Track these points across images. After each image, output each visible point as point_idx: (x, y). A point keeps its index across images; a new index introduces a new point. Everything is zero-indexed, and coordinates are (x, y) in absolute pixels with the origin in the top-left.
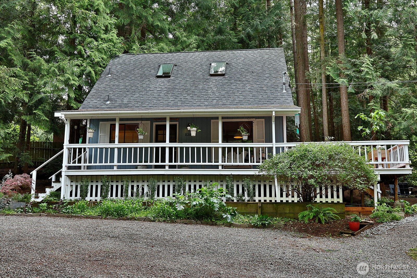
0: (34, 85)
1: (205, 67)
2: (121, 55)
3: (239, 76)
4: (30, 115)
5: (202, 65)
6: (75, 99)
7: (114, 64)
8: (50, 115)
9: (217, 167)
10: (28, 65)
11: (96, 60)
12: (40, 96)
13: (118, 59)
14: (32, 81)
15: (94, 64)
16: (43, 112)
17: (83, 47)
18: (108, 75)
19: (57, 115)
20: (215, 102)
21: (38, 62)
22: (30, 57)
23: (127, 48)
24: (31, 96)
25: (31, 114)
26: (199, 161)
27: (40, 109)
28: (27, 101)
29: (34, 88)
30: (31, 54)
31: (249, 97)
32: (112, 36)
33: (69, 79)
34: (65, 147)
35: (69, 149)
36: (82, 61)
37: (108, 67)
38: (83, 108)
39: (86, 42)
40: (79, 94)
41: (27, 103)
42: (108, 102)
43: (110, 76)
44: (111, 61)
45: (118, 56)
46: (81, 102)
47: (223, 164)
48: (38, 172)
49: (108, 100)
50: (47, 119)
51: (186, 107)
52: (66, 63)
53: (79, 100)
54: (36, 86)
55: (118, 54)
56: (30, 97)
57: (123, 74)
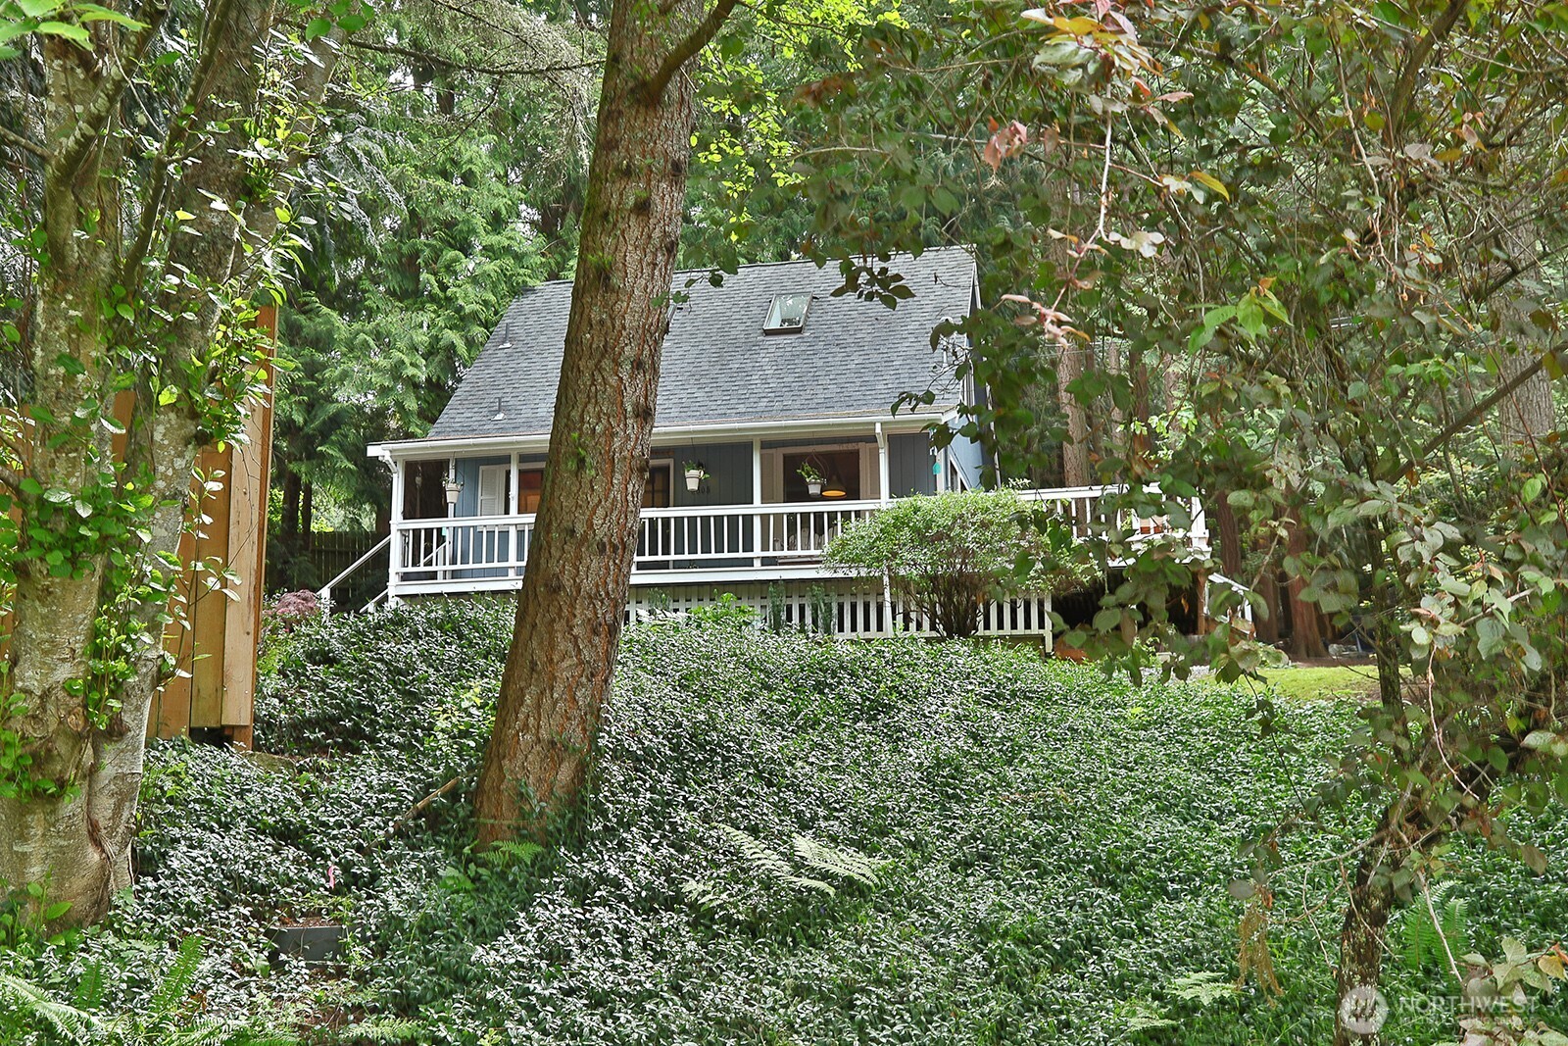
0: (317, 380)
1: (755, 310)
2: (538, 284)
3: (838, 329)
4: (309, 458)
5: (748, 305)
6: (421, 414)
7: (521, 313)
8: (357, 453)
9: (749, 562)
10: (300, 328)
11: (468, 309)
12: (332, 409)
13: (532, 297)
14: (312, 369)
15: (462, 321)
16: (342, 449)
17: (435, 274)
18: (503, 342)
19: (373, 451)
20: (764, 403)
21: (325, 323)
22: (306, 310)
23: (558, 263)
24: (310, 408)
25: (312, 455)
26: (706, 550)
27: (333, 443)
28: (301, 420)
29: (319, 386)
30: (307, 303)
31: (851, 388)
32: (510, 238)
33: (403, 362)
34: (394, 528)
35: (404, 533)
36: (435, 312)
37: (502, 324)
38: (438, 433)
39: (442, 261)
40: (430, 400)
41: (300, 429)
42: (500, 416)
43: (508, 345)
44: (514, 304)
45: (533, 290)
46: (433, 421)
47: (766, 554)
48: (333, 590)
49: (499, 411)
50: (352, 467)
51: (690, 420)
52: (392, 320)
53: (429, 416)
54: (320, 383)
55: (531, 282)
56: (309, 412)
57: (543, 338)
